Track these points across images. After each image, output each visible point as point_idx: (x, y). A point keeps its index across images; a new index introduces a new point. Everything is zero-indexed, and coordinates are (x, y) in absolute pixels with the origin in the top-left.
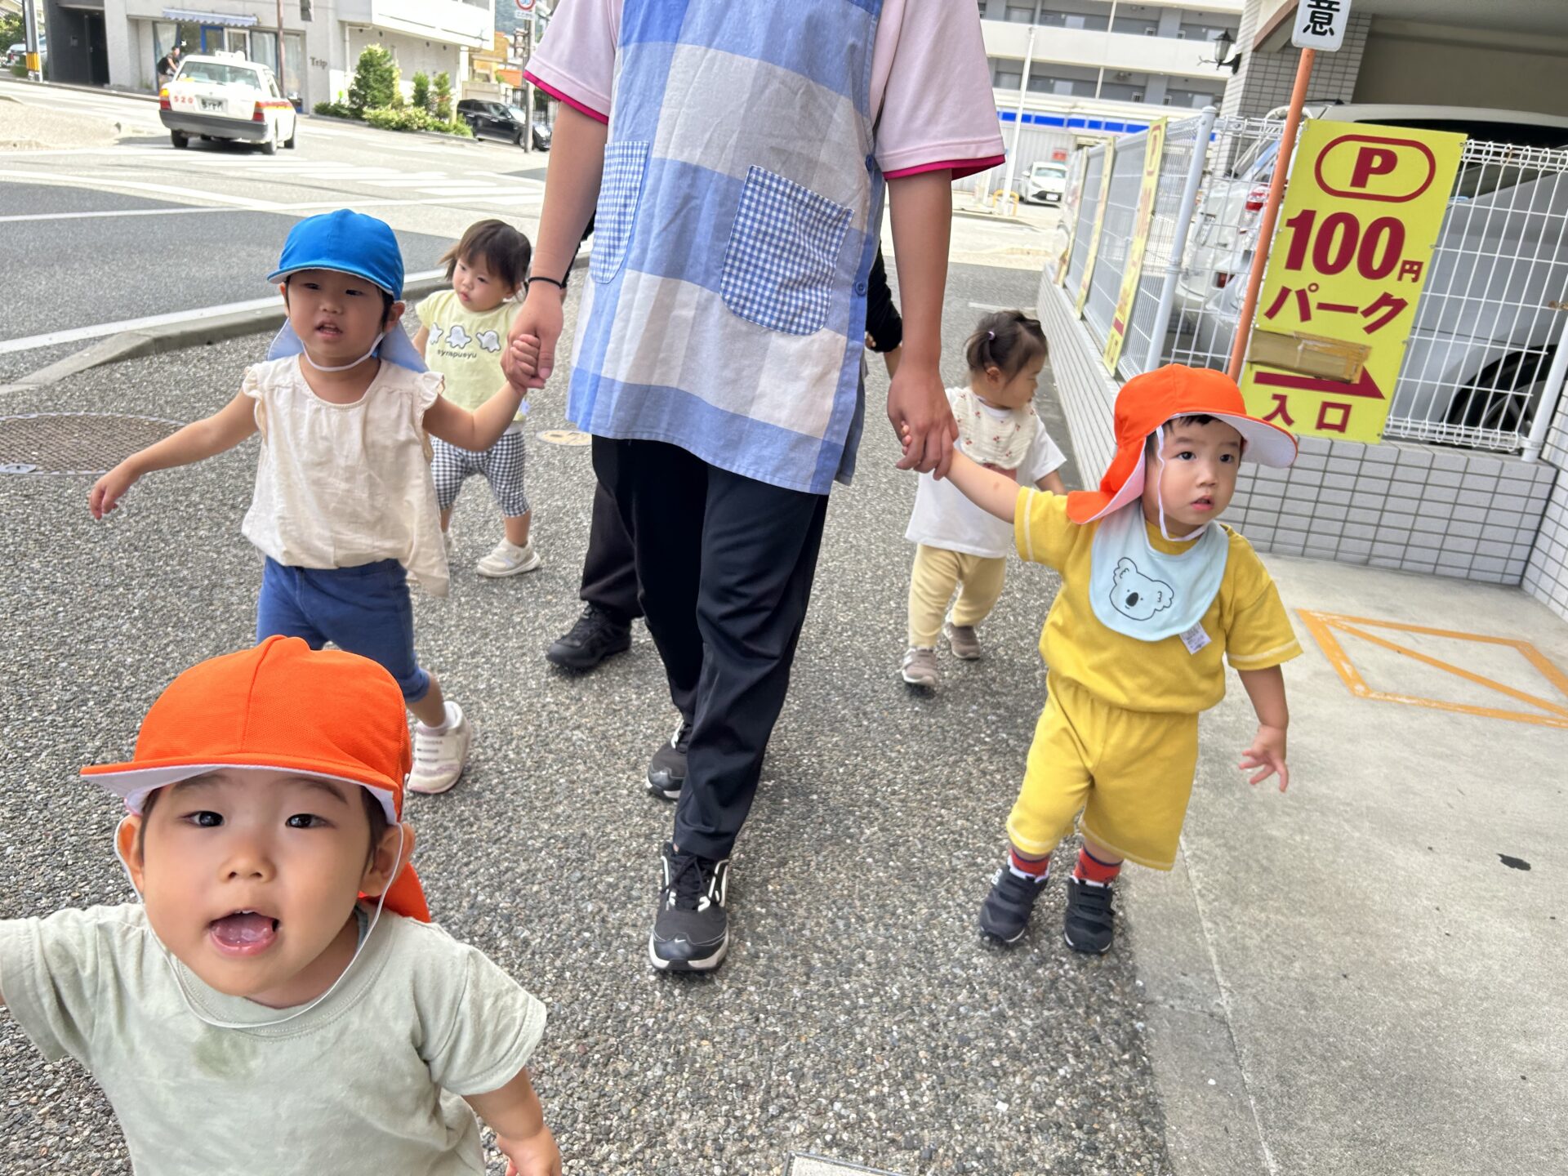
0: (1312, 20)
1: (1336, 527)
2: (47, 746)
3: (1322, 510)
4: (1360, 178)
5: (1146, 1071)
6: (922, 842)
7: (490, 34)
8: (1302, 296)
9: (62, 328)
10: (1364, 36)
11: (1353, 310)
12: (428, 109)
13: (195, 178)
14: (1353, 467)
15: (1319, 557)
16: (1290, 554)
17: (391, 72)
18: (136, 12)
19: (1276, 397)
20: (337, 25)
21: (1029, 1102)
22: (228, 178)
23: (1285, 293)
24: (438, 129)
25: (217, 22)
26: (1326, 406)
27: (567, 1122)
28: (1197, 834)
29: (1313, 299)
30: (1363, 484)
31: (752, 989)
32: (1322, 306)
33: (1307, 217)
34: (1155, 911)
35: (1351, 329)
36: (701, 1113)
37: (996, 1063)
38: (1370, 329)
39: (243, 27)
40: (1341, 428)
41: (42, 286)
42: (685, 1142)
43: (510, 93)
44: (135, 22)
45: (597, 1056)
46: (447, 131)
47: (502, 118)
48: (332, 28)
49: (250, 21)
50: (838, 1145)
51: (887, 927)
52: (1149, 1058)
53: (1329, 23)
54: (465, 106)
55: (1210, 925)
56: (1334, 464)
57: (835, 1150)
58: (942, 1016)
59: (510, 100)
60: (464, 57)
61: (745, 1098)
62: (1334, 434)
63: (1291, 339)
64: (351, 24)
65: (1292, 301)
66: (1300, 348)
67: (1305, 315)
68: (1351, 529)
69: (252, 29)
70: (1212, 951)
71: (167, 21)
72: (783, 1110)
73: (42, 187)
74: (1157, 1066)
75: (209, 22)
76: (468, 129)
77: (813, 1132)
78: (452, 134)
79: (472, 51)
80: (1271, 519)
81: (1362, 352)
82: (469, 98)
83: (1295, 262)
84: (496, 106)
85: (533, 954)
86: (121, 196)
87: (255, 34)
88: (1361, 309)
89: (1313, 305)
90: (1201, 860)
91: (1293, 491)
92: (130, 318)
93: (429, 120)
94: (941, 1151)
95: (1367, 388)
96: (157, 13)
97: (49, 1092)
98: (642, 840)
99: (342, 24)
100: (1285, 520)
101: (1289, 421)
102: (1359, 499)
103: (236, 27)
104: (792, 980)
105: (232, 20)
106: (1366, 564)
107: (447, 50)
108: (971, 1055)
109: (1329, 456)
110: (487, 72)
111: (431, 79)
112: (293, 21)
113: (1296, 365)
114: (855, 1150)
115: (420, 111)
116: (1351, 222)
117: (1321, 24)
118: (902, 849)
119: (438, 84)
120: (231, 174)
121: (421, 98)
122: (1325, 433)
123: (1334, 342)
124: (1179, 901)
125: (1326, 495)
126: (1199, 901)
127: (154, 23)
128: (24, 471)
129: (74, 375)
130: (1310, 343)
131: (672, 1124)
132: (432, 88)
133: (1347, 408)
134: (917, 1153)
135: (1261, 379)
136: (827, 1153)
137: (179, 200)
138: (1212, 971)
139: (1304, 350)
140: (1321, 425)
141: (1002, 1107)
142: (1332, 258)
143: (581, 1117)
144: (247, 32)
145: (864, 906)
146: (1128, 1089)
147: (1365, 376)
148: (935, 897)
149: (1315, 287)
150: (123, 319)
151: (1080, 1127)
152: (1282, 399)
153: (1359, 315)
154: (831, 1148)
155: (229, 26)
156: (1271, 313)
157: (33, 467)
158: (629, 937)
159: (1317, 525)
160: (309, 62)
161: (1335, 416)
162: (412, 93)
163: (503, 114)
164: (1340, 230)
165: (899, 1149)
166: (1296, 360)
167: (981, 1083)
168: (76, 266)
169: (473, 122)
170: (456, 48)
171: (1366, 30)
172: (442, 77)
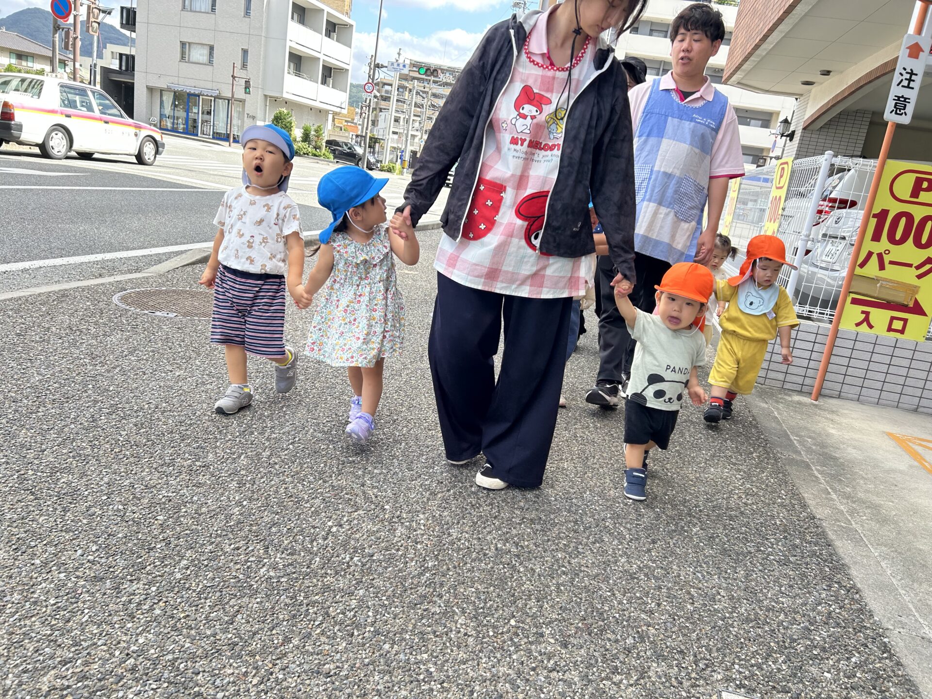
0: (895, 107)
1: (898, 389)
2: (242, 453)
3: (889, 378)
4: (915, 193)
5: (898, 664)
6: (727, 537)
7: (345, 105)
8: (880, 256)
9: (154, 246)
10: (868, 124)
11: (910, 265)
12: (309, 144)
13: (194, 174)
14: (909, 354)
15: (887, 406)
16: (870, 403)
17: (291, 123)
18: (150, 84)
19: (863, 312)
20: (263, 97)
21: (842, 674)
22: (211, 174)
23: (870, 254)
24: (315, 155)
25: (197, 92)
26: (893, 319)
27: (593, 662)
28: (878, 545)
29: (887, 259)
30: (915, 364)
31: (665, 603)
32: (891, 263)
33: (884, 213)
34: (870, 582)
35: (908, 276)
36: (663, 663)
37: (815, 652)
38: (919, 277)
39: (211, 96)
40: (902, 332)
41: (136, 224)
42: (660, 678)
43: (354, 137)
44: (151, 90)
45: (596, 630)
46: (320, 156)
47: (348, 151)
48: (260, 98)
49: (216, 93)
50: (744, 687)
51: (725, 579)
52: (898, 657)
53: (904, 109)
54: (329, 143)
55: (904, 592)
56: (897, 352)
57: (742, 690)
58: (775, 626)
59: (354, 141)
60: (330, 117)
61: (684, 658)
62: (898, 335)
63: (875, 280)
64: (270, 97)
65: (874, 259)
66: (878, 285)
67: (882, 267)
68: (907, 390)
69: (215, 98)
70: (911, 606)
71: (169, 90)
72: (707, 666)
73: (117, 173)
74: (903, 661)
75: (192, 92)
76: (331, 156)
77: (728, 679)
78: (322, 158)
79: (335, 114)
80: (859, 382)
81: (915, 289)
82: (331, 139)
83: (876, 237)
84: (346, 145)
85: (539, 575)
86: (160, 180)
87: (217, 100)
88: (914, 266)
89: (886, 262)
90: (885, 558)
91: (872, 366)
92: (187, 243)
93: (310, 149)
94: (803, 694)
95: (918, 309)
96: (164, 86)
97: (317, 623)
98: (573, 524)
99: (266, 96)
100: (867, 383)
101: (871, 327)
102: (912, 373)
103: (207, 96)
104: (685, 601)
105: (205, 92)
106: (915, 410)
107: (321, 113)
108: (800, 648)
109: (895, 347)
110: (341, 125)
111: (313, 128)
112: (240, 93)
113: (876, 295)
114: (754, 691)
115: (305, 145)
116: (909, 217)
117: (900, 110)
118: (717, 540)
119: (316, 131)
120: (212, 172)
121: (306, 138)
122: (892, 334)
123: (898, 283)
124: (881, 578)
125: (892, 370)
126: (894, 580)
127: (161, 91)
128: (171, 315)
129: (174, 270)
130: (884, 283)
131: (649, 668)
132: (313, 133)
133: (905, 321)
134: (789, 694)
135: (855, 302)
136: (738, 691)
137: (190, 184)
138: (914, 616)
139: (881, 286)
140: (890, 329)
141: (828, 675)
142: (898, 236)
143: (600, 660)
144: (213, 99)
145: (709, 568)
146: (893, 671)
147: (916, 302)
148: (745, 565)
149: (888, 252)
150: (184, 244)
151: (875, 689)
152: (867, 314)
153: (913, 268)
154: (740, 688)
155: (203, 95)
156: (862, 265)
157: (176, 314)
158: (588, 572)
159: (887, 387)
160: (246, 116)
161: (898, 325)
162: (302, 135)
163: (349, 148)
164: (903, 221)
165: (778, 692)
166: (876, 292)
167: (811, 662)
168: (150, 215)
169: (333, 152)
170: (327, 112)
171: (869, 120)
172: (319, 127)
